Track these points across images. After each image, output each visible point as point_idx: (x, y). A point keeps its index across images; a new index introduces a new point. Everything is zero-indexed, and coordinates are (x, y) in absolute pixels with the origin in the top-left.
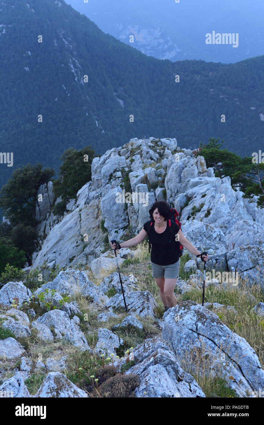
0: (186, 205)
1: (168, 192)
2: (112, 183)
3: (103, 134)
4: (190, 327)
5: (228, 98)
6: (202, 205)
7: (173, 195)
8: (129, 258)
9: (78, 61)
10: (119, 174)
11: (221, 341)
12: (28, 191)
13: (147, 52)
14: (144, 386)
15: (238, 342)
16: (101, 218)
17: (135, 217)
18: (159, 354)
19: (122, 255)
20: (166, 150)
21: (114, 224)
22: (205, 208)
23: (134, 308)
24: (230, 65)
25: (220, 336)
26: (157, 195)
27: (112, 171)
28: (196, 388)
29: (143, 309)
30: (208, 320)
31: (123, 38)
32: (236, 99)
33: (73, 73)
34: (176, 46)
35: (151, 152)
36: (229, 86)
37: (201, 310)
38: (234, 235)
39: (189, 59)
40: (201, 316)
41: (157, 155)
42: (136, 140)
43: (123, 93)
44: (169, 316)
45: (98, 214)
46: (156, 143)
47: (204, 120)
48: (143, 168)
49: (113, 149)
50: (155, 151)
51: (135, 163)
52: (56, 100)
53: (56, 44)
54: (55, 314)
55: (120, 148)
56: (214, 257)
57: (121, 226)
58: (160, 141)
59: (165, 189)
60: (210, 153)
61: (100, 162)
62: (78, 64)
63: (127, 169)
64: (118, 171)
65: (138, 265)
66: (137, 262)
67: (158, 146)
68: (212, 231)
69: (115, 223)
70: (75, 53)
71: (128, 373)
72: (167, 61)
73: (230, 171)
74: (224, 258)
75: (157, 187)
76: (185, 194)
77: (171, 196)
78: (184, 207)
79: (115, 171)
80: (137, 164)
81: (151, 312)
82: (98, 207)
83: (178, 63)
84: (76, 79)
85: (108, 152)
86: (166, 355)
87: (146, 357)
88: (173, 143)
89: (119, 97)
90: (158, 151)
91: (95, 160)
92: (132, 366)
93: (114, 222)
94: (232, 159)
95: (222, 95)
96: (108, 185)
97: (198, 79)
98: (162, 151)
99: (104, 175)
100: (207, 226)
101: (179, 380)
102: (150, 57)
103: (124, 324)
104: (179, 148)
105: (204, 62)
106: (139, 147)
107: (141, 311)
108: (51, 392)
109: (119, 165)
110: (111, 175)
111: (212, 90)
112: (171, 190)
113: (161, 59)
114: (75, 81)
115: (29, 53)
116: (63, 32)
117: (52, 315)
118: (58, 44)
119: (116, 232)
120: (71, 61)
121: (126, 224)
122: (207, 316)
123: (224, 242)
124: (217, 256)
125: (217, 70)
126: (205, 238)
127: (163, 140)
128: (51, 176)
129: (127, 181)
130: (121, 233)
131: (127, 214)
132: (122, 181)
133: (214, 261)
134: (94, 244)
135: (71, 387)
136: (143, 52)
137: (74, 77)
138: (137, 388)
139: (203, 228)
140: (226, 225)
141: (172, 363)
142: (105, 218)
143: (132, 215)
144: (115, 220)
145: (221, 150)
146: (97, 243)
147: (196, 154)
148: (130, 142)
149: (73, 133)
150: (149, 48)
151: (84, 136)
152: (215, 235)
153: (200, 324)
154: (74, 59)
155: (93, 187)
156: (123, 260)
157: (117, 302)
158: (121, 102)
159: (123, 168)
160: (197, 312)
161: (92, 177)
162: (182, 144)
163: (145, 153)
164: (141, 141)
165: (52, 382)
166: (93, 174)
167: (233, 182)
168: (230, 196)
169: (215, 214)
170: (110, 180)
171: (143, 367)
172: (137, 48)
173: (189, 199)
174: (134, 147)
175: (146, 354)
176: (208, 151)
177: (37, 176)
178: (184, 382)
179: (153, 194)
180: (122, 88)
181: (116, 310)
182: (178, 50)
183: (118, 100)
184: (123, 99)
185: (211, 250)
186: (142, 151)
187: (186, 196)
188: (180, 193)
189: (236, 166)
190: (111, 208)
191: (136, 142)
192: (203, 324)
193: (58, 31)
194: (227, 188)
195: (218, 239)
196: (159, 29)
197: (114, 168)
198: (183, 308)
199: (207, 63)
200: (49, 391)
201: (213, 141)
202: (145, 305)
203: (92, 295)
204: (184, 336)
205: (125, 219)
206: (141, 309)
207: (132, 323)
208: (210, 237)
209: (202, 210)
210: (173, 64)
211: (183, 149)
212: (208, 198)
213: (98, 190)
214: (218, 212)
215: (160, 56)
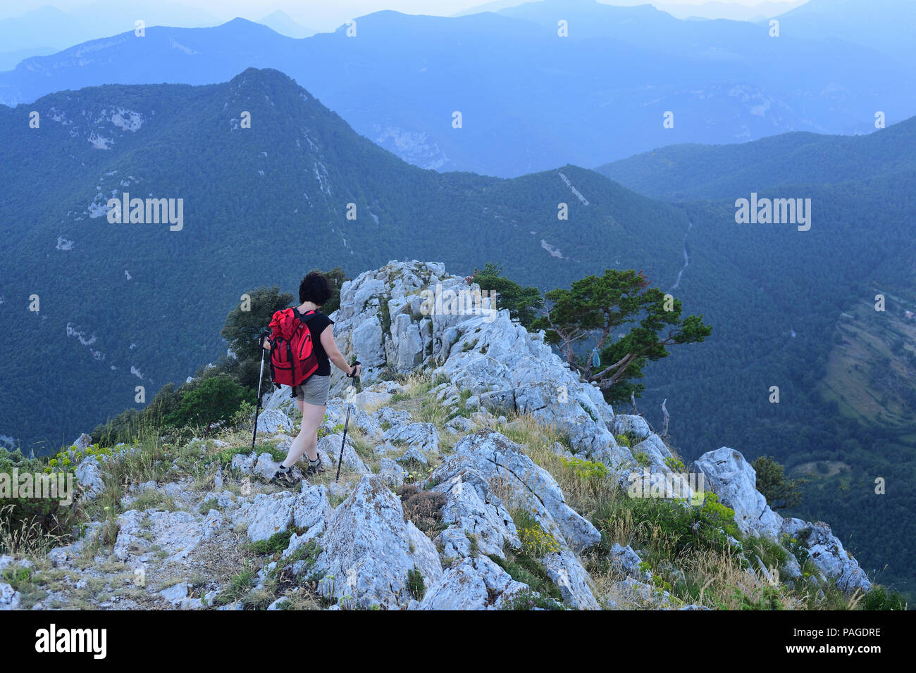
0: (457, 340)
1: (435, 325)
2: (368, 312)
3: (352, 255)
4: (488, 457)
5: (503, 219)
6: (476, 342)
7: (441, 328)
8: (398, 393)
9: (325, 166)
10: (376, 301)
11: (523, 473)
12: (261, 319)
13: (410, 160)
14: (453, 504)
15: (540, 474)
16: (351, 353)
17: (394, 353)
18: (468, 472)
19: (390, 390)
20: (433, 276)
21: (367, 361)
22: (480, 344)
23: (415, 442)
24: (508, 180)
25: (521, 467)
26: (421, 328)
27: (368, 298)
28: (504, 512)
29: (426, 443)
30: (509, 450)
31: (381, 142)
32: (513, 221)
33: (318, 181)
34: (443, 154)
35: (415, 277)
36: (506, 204)
37: (500, 439)
38: (519, 373)
39: (460, 171)
40: (500, 445)
41: (421, 281)
42: (395, 262)
43: (378, 207)
44: (463, 444)
45: (347, 348)
46: (420, 267)
47: (475, 244)
48: (406, 296)
49: (368, 272)
50: (419, 276)
51: (397, 289)
52: (296, 211)
53: (299, 145)
54: (333, 439)
55: (376, 271)
56: (499, 394)
57: (376, 363)
58: (424, 265)
59: (432, 322)
60: (486, 280)
61: (352, 287)
62: (324, 170)
63: (385, 296)
64: (375, 298)
65: (409, 401)
66: (407, 398)
67: (422, 270)
68: (495, 366)
69: (370, 360)
70: (321, 156)
71: (433, 491)
72: (433, 171)
73: (509, 303)
74: (512, 395)
75: (421, 319)
76: (455, 327)
77: (438, 330)
78: (454, 343)
79: (371, 297)
80: (398, 290)
81: (435, 446)
82: (348, 341)
83: (446, 174)
84: (321, 188)
85: (362, 276)
86: (475, 473)
87: (451, 477)
88: (440, 267)
89: (373, 212)
90: (423, 276)
91: (346, 284)
92: (436, 485)
93: (367, 359)
94: (512, 289)
95: (498, 215)
96: (361, 314)
97: (469, 194)
98: (427, 277)
99: (358, 302)
100: (490, 360)
101: (487, 503)
102: (412, 165)
103: (406, 458)
104: (447, 274)
105: (477, 175)
106: (400, 271)
107: (424, 445)
108: (368, 494)
109: (377, 291)
110: (366, 302)
111: (486, 208)
112: (438, 322)
113: (426, 168)
114: (320, 189)
115: (266, 154)
116: (308, 131)
117: (330, 440)
118: (301, 145)
119: (370, 370)
120: (316, 166)
121: (383, 362)
122: (508, 444)
123: (509, 379)
124: (504, 392)
125: (492, 185)
126: (487, 374)
127: (428, 264)
128: (290, 302)
129: (385, 309)
130: (377, 372)
131: (384, 350)
132: (379, 310)
133: (501, 398)
134: (342, 385)
135: (386, 491)
136: (404, 159)
137: (319, 185)
138: (444, 506)
139: (485, 362)
140: (508, 362)
141: (482, 481)
142: (357, 353)
143: (390, 351)
144: (370, 356)
145: (500, 278)
146: (346, 383)
147: (470, 282)
148: (388, 265)
149: (315, 252)
150: (412, 154)
151: (328, 257)
152: (498, 371)
153: (499, 454)
154: (320, 163)
155: (341, 317)
156: (392, 395)
157: (396, 435)
158: (376, 218)
159: (380, 294)
160: (496, 441)
161: (341, 305)
162: (450, 270)
163: (407, 278)
164: (402, 263)
165: (368, 483)
166: (342, 301)
167: (512, 316)
168: (509, 332)
169: (494, 351)
170: (364, 308)
171: (449, 486)
172: (397, 154)
173: (460, 333)
174: (394, 270)
175: (452, 473)
176: (484, 278)
177: (273, 301)
178: (490, 505)
179: (416, 326)
180: (377, 201)
181: (395, 443)
182: (447, 159)
183: (372, 215)
184: (377, 215)
185: (496, 386)
186: (403, 276)
187: (456, 329)
188: (450, 326)
189: (515, 297)
190: (365, 341)
191: (395, 264)
192: (503, 453)
193: (302, 129)
194: (505, 323)
195: (502, 375)
196: (425, 133)
197: (370, 294)
198: (480, 436)
199: (481, 177)
200: (365, 492)
201: (490, 267)
202: (429, 438)
203: (365, 426)
204: (481, 467)
205: (381, 356)
206: (424, 443)
207: (416, 457)
208: (493, 373)
209: (476, 347)
210: (440, 175)
211: (452, 276)
212: (482, 333)
213: (348, 321)
214: (497, 348)
215: (425, 166)
